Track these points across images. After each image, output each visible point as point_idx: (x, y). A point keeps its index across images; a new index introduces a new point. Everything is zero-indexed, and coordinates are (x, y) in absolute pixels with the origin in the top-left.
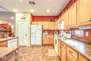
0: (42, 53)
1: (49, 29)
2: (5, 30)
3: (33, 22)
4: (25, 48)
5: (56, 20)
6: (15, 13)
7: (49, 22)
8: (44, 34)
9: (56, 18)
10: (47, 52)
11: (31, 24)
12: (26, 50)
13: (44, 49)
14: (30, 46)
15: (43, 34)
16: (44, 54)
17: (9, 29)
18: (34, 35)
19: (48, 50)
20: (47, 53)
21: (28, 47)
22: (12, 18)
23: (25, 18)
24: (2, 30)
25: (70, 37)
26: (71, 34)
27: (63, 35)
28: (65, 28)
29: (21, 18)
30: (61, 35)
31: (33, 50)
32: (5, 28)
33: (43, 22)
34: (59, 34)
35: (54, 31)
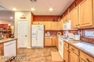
0: (44, 57)
1: (51, 30)
2: (4, 31)
3: (33, 22)
4: (26, 51)
5: (59, 20)
6: (14, 12)
7: (52, 22)
8: (46, 35)
9: (59, 18)
10: (51, 55)
11: (32, 24)
12: (26, 53)
13: (46, 52)
14: (30, 48)
15: (44, 35)
16: (47, 58)
17: (9, 29)
18: (35, 36)
19: (51, 53)
20: (50, 57)
21: (29, 49)
22: (11, 18)
23: (25, 18)
24: (1, 30)
25: (79, 39)
26: (80, 35)
27: (68, 36)
28: (72, 28)
29: (21, 18)
30: (66, 36)
31: (34, 53)
32: (4, 29)
33: (45, 22)
34: (62, 34)
35: (57, 31)
